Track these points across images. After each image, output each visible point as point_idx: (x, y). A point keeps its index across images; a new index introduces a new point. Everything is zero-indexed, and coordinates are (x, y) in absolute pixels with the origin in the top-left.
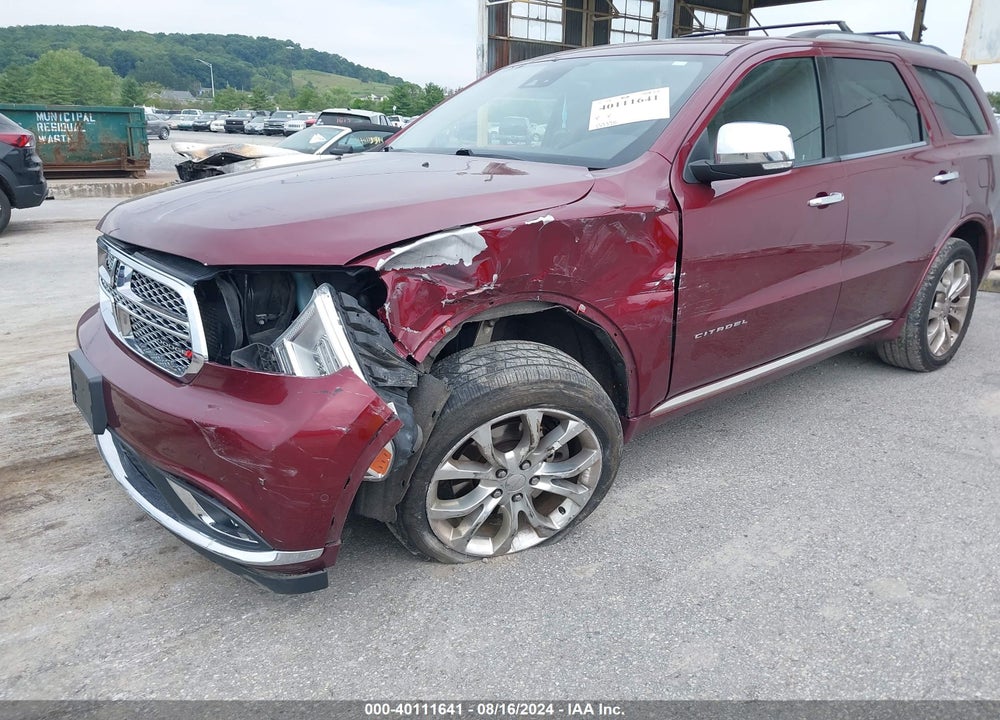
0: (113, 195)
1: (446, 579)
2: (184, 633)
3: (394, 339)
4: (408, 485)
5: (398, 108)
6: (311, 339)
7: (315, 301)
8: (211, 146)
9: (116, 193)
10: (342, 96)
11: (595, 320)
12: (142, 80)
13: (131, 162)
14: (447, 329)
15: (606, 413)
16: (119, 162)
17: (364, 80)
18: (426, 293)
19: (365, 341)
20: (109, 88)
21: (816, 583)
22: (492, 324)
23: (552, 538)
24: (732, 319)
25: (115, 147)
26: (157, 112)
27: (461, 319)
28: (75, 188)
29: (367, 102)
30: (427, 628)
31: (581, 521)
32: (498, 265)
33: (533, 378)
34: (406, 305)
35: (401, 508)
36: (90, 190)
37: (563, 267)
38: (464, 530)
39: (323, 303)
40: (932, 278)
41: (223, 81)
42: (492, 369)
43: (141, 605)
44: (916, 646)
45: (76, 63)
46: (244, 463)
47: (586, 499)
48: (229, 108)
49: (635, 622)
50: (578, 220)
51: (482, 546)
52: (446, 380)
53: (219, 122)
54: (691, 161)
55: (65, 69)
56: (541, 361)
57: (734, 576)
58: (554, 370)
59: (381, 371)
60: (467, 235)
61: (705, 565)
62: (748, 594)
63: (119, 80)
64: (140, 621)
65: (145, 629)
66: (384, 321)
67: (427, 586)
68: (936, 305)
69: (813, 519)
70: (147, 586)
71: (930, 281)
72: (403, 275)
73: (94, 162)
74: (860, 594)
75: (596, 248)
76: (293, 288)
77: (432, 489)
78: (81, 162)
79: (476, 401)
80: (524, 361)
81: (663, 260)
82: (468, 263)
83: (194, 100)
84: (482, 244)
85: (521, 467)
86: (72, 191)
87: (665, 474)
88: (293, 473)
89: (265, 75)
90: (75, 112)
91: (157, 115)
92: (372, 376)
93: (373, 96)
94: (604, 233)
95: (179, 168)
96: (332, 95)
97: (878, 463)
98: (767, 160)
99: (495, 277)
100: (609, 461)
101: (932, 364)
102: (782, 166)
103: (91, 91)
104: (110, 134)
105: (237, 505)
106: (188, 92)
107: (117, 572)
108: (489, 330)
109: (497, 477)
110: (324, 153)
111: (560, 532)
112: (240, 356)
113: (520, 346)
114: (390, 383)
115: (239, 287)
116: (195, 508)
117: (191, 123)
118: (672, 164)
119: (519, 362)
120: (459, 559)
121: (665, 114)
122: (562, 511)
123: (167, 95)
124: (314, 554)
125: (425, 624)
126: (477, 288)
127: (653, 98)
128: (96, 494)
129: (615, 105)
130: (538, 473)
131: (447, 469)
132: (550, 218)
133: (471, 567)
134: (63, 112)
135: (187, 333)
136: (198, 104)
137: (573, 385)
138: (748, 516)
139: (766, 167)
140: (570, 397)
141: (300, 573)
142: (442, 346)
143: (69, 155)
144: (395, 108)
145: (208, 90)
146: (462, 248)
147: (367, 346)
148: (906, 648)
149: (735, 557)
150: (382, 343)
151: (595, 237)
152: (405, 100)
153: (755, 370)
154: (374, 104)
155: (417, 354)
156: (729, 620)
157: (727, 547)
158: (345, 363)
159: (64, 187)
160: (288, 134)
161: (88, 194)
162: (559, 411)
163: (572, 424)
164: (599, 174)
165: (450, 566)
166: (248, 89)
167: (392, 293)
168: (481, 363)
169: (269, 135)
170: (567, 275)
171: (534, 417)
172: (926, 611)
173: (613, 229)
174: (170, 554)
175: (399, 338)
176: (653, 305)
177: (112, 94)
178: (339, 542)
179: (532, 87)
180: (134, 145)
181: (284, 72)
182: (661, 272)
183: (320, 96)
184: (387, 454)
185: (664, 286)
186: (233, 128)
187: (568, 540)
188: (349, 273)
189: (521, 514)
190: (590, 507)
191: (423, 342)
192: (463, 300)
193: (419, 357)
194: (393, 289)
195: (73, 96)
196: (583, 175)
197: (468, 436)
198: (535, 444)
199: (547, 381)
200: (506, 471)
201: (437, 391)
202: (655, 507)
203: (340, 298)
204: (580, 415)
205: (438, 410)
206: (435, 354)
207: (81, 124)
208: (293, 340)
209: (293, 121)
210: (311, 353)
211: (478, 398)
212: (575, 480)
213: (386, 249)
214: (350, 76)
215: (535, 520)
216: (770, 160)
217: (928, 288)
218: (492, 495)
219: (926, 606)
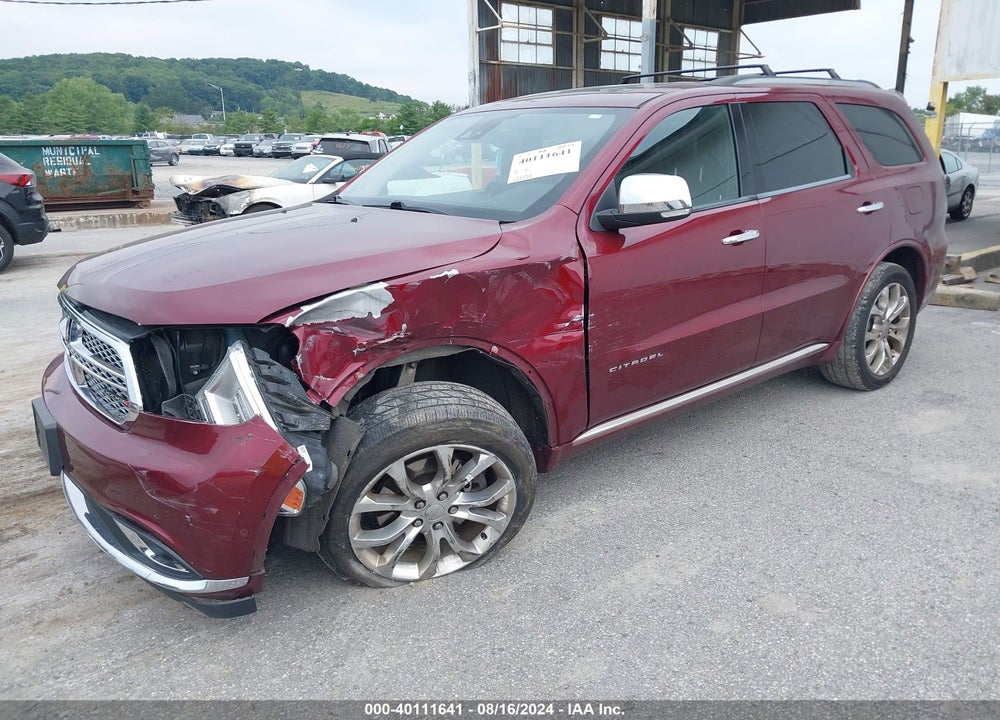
0: (118, 225)
1: (374, 602)
2: (131, 655)
3: (306, 387)
4: (327, 518)
5: (405, 126)
6: (229, 390)
7: (231, 356)
8: (208, 177)
9: (121, 223)
10: (350, 116)
11: (508, 359)
12: (154, 106)
13: (136, 192)
14: (360, 375)
15: (515, 446)
16: (124, 193)
17: (373, 100)
18: (337, 343)
19: (276, 391)
20: (123, 114)
21: (713, 599)
22: (413, 365)
23: (475, 562)
24: (646, 353)
25: (120, 178)
26: (169, 138)
27: (373, 366)
28: (82, 220)
29: (375, 121)
30: (349, 647)
31: (503, 546)
32: (406, 315)
33: (441, 417)
34: (318, 355)
35: (325, 538)
36: (96, 221)
37: (472, 314)
38: (389, 557)
39: (237, 358)
40: (865, 302)
41: (235, 104)
42: (404, 410)
43: (95, 630)
44: (789, 657)
45: (89, 90)
46: (173, 502)
47: (505, 525)
48: (241, 131)
49: (538, 639)
50: (482, 272)
51: (408, 571)
52: (363, 420)
53: (228, 146)
54: (598, 211)
55: (79, 97)
56: (451, 400)
57: (638, 594)
58: (462, 409)
59: (292, 417)
60: (373, 291)
61: (614, 584)
62: (647, 611)
63: (132, 106)
64: (92, 645)
65: (97, 651)
66: (297, 372)
67: (354, 610)
68: (874, 327)
69: (724, 538)
70: (102, 613)
71: (864, 306)
72: (314, 329)
73: (99, 194)
74: (751, 609)
75: (504, 296)
76: (223, 340)
77: (353, 521)
78: (87, 194)
79: (388, 441)
80: (434, 401)
81: (571, 304)
82: (377, 315)
83: (206, 124)
84: (389, 299)
85: (438, 498)
86: (78, 223)
87: (595, 497)
88: (214, 510)
89: (275, 97)
90: (80, 146)
91: (168, 141)
92: (283, 422)
93: (381, 115)
94: (510, 281)
95: (178, 200)
96: (341, 116)
97: (800, 483)
98: (668, 209)
99: (404, 326)
100: (523, 489)
101: (874, 384)
102: (680, 214)
103: (104, 118)
104: (115, 167)
105: (170, 540)
106: (200, 117)
107: (78, 600)
108: (412, 372)
109: (416, 506)
110: (317, 182)
111: (483, 557)
112: (170, 405)
113: (434, 387)
114: (301, 428)
115: (173, 342)
116: (138, 542)
117: (201, 148)
118: (578, 215)
119: (429, 402)
120: (388, 584)
121: (575, 168)
122: (484, 536)
123: (179, 119)
124: (240, 582)
125: (348, 643)
126: (387, 336)
127: (566, 152)
128: (67, 528)
129: (533, 159)
130: (456, 503)
131: (366, 502)
132: (455, 272)
133: (398, 591)
134: (68, 146)
135: (125, 386)
136: (209, 127)
137: (480, 422)
138: (664, 536)
139: (665, 215)
140: (477, 434)
141: (230, 599)
142: (356, 391)
143: (74, 187)
144: (402, 127)
145: (220, 113)
146: (371, 302)
147: (278, 395)
148: (780, 658)
149: (644, 576)
150: (294, 391)
151: (502, 286)
152: (412, 118)
153: (675, 399)
154: (383, 122)
155: (331, 399)
156: (625, 636)
157: (638, 568)
158: (257, 412)
159: (70, 219)
160: (297, 156)
161: (94, 225)
162: (468, 446)
163: (483, 457)
164: (506, 228)
165: (379, 590)
166: (258, 112)
167: (304, 345)
168: (395, 404)
169: (278, 157)
170: (477, 321)
171: (445, 452)
172: (807, 624)
173: (519, 278)
174: (127, 583)
175: (312, 386)
176: (562, 345)
177: (125, 120)
178: (263, 571)
179: (464, 139)
180: (138, 176)
181: (294, 94)
182: (569, 315)
183: (329, 116)
184: (299, 493)
185: (574, 326)
186: (243, 151)
187: (493, 563)
188: (263, 330)
189: (443, 541)
190: (510, 533)
191: (337, 388)
192: (373, 349)
193: (332, 402)
194: (305, 341)
195: (86, 122)
196: (492, 229)
197: (383, 472)
198: (448, 477)
199: (454, 420)
200: (424, 502)
201: (351, 432)
202: (579, 530)
203: (253, 353)
204: (489, 448)
205: (353, 449)
206: (349, 398)
207: (86, 158)
208: (212, 391)
209: (301, 143)
210: (230, 402)
211: (390, 437)
212: (494, 507)
213: (294, 308)
214: (358, 95)
215: (456, 545)
216: (671, 208)
217: (862, 311)
218: (413, 524)
219: (808, 619)
